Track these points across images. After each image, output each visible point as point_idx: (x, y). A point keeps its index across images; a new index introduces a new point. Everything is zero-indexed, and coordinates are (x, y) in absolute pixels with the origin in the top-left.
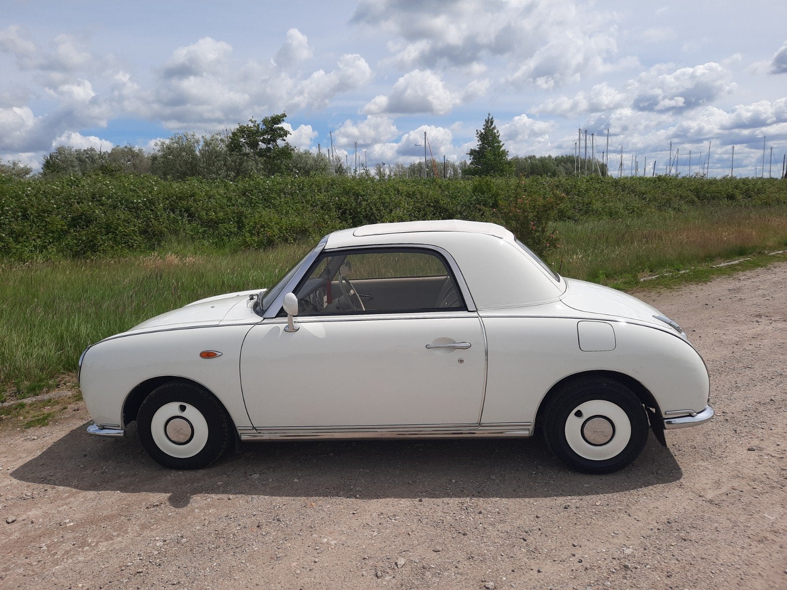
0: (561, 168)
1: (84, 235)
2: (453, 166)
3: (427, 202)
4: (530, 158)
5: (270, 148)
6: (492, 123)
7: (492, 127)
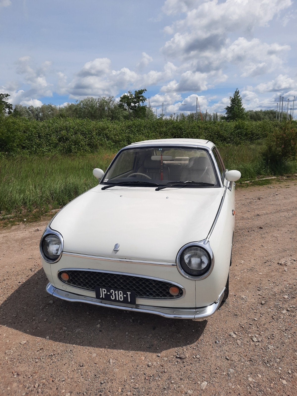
0: (267, 117)
1: (66, 145)
2: (210, 115)
3: (214, 132)
4: (250, 111)
5: (136, 106)
6: (238, 93)
7: (238, 95)
